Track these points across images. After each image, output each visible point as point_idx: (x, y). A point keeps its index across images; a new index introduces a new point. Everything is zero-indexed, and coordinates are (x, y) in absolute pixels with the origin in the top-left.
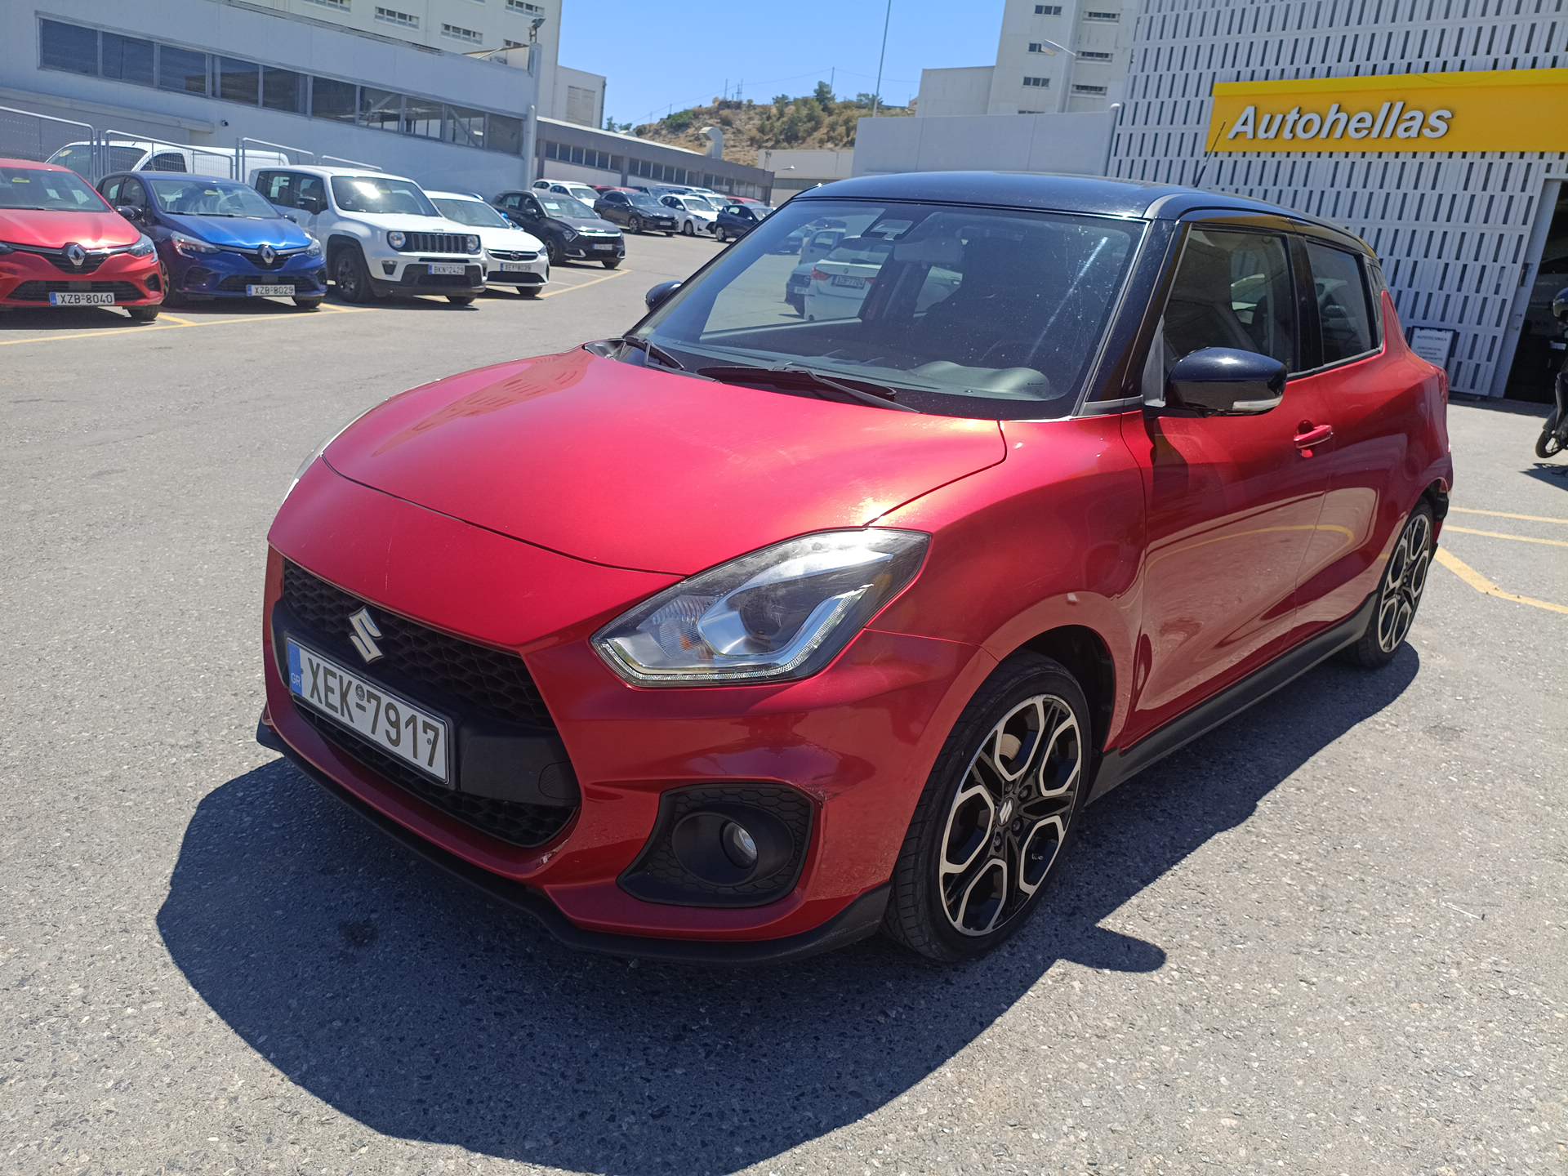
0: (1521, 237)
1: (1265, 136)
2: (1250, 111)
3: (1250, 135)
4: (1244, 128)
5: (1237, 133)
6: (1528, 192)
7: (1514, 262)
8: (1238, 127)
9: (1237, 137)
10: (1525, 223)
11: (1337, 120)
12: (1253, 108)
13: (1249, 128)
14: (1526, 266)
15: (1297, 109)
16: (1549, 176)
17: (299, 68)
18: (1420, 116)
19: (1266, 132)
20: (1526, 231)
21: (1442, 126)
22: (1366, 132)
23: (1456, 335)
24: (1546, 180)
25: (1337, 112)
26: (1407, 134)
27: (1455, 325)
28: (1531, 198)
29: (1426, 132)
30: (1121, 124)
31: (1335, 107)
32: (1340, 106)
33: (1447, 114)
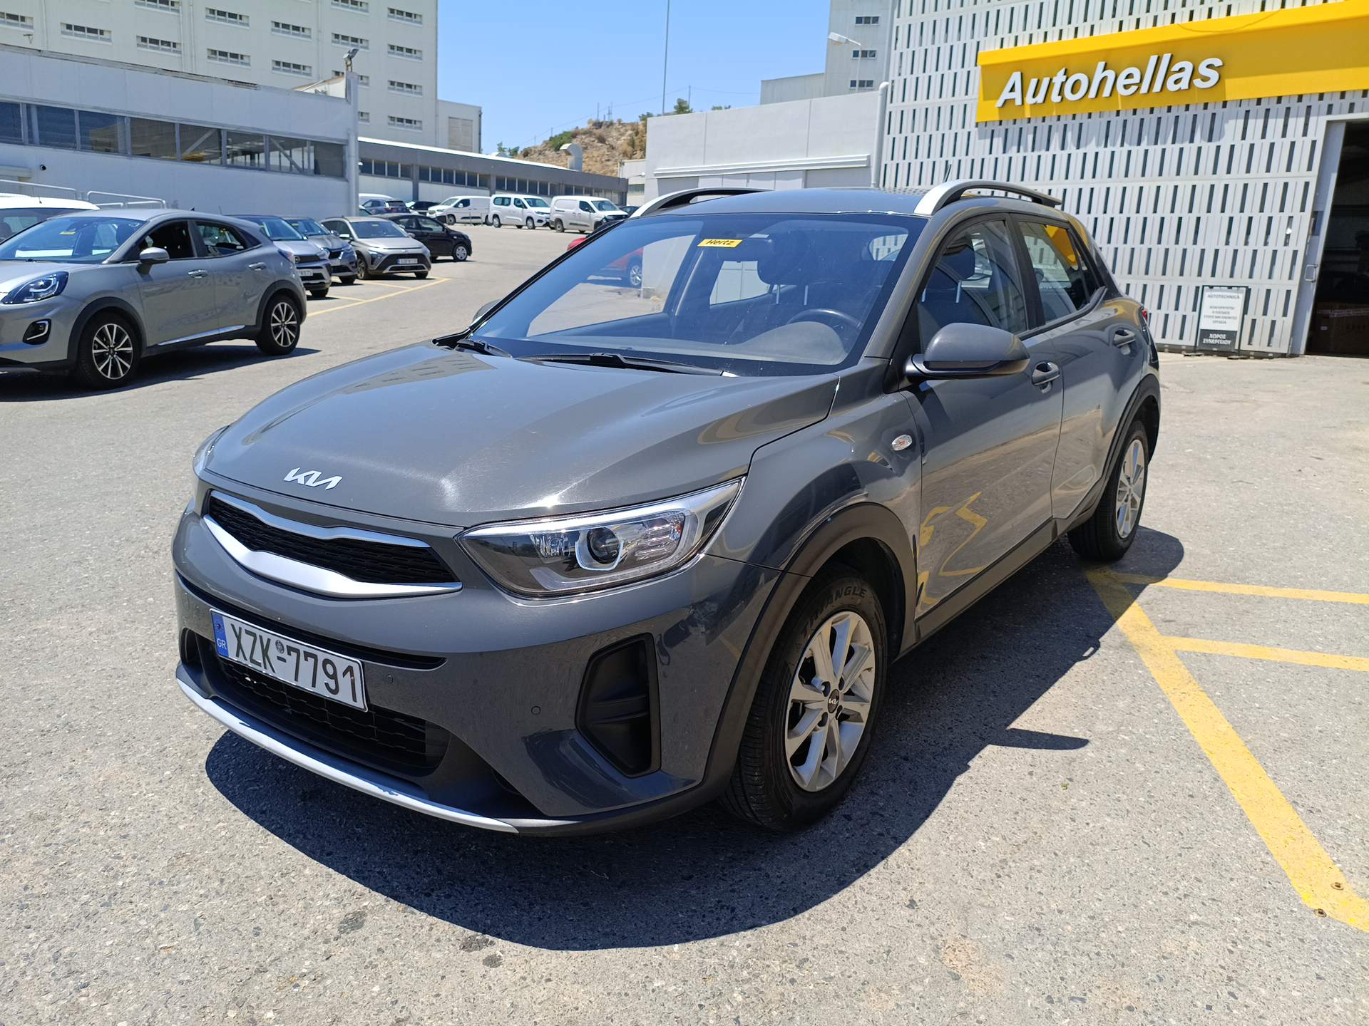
0: (1307, 184)
1: (1033, 101)
2: (1016, 77)
3: (1018, 102)
4: (1012, 95)
5: (1006, 101)
6: (1311, 137)
7: (1303, 210)
8: (1006, 95)
9: (1006, 105)
10: (1309, 168)
11: (1104, 80)
12: (1019, 73)
13: (1017, 95)
14: (1316, 215)
15: (1063, 70)
16: (1331, 118)
17: (114, 111)
18: (1188, 66)
19: (1034, 96)
20: (1312, 177)
21: (1214, 75)
22: (1136, 87)
23: (1248, 291)
24: (1329, 123)
25: (1104, 70)
26: (1176, 87)
27: (1245, 281)
28: (1314, 143)
29: (1198, 83)
30: (891, 102)
31: (1101, 65)
32: (1106, 64)
33: (1218, 62)
